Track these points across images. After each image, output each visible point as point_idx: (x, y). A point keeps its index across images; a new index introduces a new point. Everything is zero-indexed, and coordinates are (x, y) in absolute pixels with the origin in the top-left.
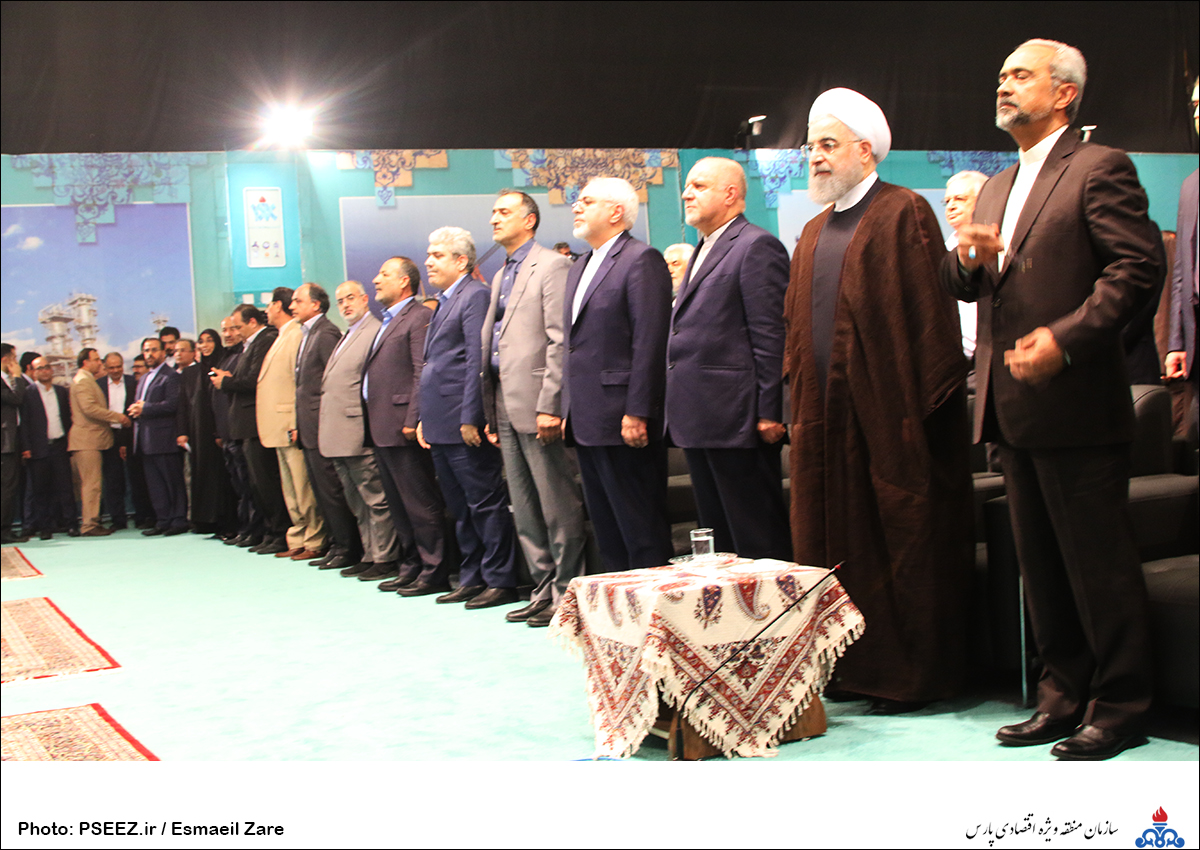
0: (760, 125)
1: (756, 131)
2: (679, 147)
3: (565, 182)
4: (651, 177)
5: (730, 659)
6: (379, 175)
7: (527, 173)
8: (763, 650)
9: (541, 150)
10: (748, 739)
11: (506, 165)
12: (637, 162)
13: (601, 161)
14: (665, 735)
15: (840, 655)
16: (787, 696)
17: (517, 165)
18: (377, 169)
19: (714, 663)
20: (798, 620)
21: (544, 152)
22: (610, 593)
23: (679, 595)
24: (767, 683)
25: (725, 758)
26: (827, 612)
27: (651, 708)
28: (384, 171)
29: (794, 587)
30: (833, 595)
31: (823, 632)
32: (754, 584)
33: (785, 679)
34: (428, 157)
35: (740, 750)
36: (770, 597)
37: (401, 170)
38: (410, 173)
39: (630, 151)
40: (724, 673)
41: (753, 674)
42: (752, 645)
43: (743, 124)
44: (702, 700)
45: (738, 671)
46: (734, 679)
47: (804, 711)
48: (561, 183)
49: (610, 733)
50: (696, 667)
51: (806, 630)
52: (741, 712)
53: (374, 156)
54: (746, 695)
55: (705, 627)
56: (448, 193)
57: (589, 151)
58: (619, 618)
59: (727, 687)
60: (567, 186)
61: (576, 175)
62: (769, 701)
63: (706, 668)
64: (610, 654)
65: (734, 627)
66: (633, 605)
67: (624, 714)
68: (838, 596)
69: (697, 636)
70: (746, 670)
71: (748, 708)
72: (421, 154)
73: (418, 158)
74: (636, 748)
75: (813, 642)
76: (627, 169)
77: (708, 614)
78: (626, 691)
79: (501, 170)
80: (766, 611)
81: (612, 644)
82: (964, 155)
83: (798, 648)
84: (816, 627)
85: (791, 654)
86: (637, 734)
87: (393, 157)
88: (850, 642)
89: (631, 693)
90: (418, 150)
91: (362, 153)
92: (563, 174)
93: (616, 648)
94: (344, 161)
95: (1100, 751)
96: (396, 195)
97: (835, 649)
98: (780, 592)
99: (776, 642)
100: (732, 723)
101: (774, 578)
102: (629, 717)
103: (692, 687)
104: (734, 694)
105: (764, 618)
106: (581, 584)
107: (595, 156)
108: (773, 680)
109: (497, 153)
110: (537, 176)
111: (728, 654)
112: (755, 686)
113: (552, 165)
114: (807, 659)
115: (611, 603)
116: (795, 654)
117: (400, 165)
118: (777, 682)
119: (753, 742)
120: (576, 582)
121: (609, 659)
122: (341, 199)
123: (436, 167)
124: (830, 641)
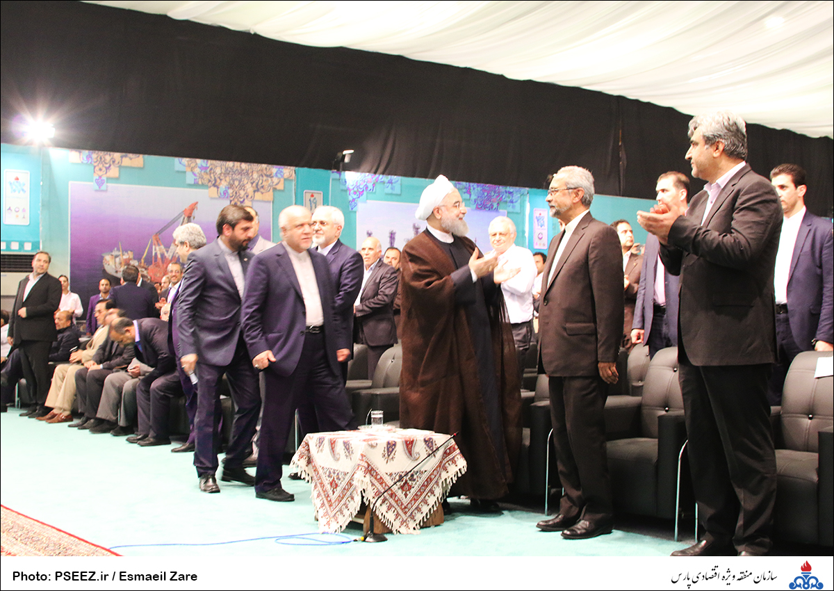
0: (350, 156)
1: (347, 160)
2: (296, 166)
3: (220, 184)
4: (276, 185)
5: (398, 481)
6: (97, 168)
7: (195, 175)
8: (415, 477)
9: (206, 161)
10: (405, 524)
11: (182, 168)
12: (268, 174)
13: (245, 171)
14: (361, 521)
15: (454, 482)
16: (426, 502)
17: (189, 170)
18: (96, 164)
19: (390, 483)
20: (434, 462)
21: (207, 162)
22: (333, 443)
23: (375, 445)
24: (416, 495)
25: (393, 534)
26: (448, 458)
27: (355, 506)
28: (101, 166)
29: (432, 443)
30: (451, 450)
31: (445, 469)
32: (413, 441)
33: (425, 493)
34: (131, 159)
35: (401, 530)
36: (420, 448)
37: (112, 166)
38: (118, 169)
39: (264, 166)
40: (395, 488)
41: (409, 489)
42: (410, 474)
43: (339, 155)
44: (383, 502)
45: (402, 487)
46: (400, 491)
47: (434, 511)
48: (217, 184)
49: (328, 520)
50: (381, 484)
51: (437, 467)
52: (402, 510)
53: (95, 155)
54: (405, 501)
55: (387, 462)
56: (143, 184)
57: (237, 164)
58: (338, 456)
59: (396, 496)
60: (221, 186)
61: (228, 179)
62: (417, 504)
63: (386, 485)
64: (329, 476)
65: (401, 464)
66: (348, 449)
67: (337, 509)
68: (454, 450)
69: (383, 467)
70: (406, 487)
71: (405, 508)
72: (126, 156)
73: (124, 159)
74: (344, 527)
75: (440, 474)
76: (261, 178)
77: (389, 456)
78: (339, 496)
79: (178, 172)
80: (418, 456)
81: (332, 471)
82: (478, 186)
83: (433, 477)
84: (442, 467)
85: (429, 480)
86: (345, 520)
87: (108, 157)
88: (460, 475)
89: (343, 498)
90: (124, 154)
91: (86, 152)
92: (219, 178)
93: (334, 473)
94: (74, 157)
95: (588, 534)
96: (107, 182)
97: (452, 479)
98: (425, 446)
99: (422, 473)
100: (398, 515)
101: (422, 439)
102: (341, 511)
103: (379, 495)
104: (399, 499)
105: (417, 460)
106: (312, 438)
107: (241, 167)
108: (419, 493)
109: (176, 160)
110: (202, 178)
111: (397, 478)
112: (410, 496)
113: (212, 171)
114: (437, 483)
115: (333, 449)
116: (431, 480)
117: (111, 163)
118: (421, 495)
119: (407, 526)
120: (309, 437)
121: (329, 479)
122: (70, 183)
123: (136, 166)
124: (449, 474)
